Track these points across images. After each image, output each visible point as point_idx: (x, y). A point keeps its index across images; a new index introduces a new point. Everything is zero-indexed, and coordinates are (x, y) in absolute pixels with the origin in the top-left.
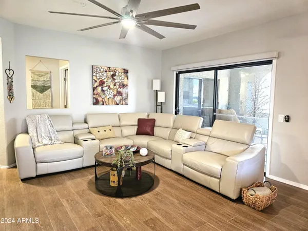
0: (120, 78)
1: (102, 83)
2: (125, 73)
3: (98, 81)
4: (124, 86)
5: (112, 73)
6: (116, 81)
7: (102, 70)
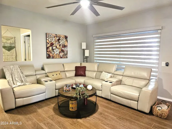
0: (63, 41)
1: (52, 45)
2: (65, 38)
3: (50, 43)
4: (65, 46)
5: (58, 38)
6: (61, 43)
7: (52, 36)
